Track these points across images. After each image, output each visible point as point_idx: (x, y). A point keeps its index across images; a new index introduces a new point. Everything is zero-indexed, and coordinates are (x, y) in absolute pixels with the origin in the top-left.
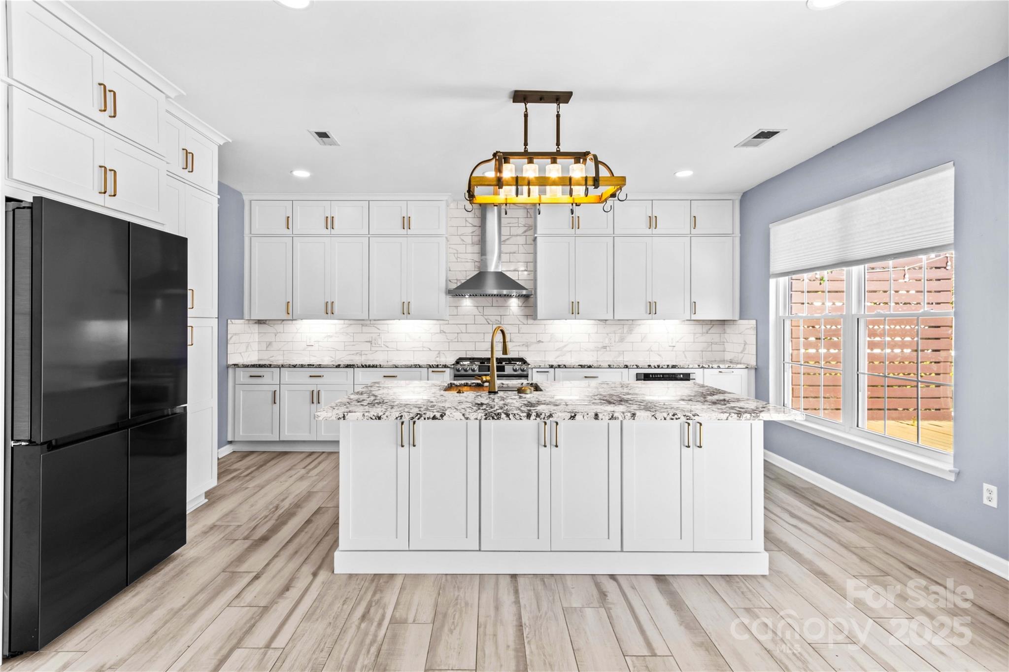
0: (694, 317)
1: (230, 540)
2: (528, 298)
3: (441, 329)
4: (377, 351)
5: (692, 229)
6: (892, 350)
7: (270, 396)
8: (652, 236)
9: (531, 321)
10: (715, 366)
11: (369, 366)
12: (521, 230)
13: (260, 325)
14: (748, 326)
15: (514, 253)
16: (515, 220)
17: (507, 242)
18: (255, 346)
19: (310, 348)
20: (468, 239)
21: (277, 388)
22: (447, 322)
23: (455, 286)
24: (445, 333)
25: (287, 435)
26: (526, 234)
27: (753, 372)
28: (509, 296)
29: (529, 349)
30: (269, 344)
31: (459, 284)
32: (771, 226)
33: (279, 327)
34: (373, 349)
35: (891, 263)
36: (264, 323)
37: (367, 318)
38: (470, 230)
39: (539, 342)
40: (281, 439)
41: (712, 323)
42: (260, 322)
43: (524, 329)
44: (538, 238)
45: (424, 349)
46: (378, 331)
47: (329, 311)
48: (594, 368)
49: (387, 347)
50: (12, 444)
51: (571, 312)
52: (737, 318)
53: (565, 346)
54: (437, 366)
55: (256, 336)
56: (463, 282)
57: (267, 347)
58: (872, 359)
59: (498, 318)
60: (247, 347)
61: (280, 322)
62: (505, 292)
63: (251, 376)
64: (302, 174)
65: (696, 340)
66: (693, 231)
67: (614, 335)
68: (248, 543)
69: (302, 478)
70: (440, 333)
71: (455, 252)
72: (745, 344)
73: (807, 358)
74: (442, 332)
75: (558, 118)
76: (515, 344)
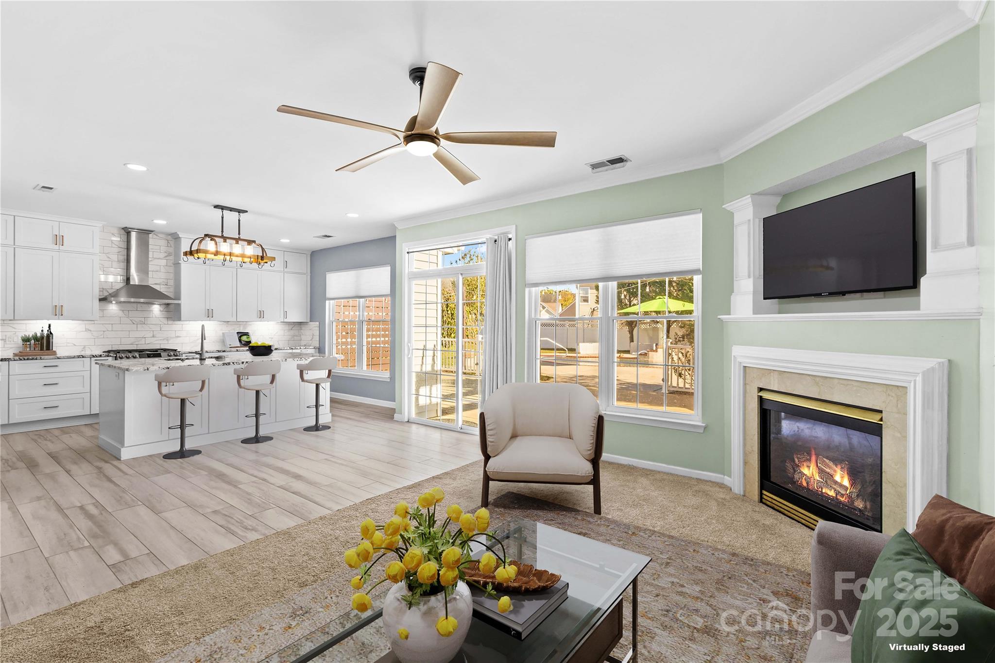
0: (286, 320)
2: (172, 306)
3: (87, 328)
5: (285, 268)
6: (376, 339)
8: (261, 270)
9: (173, 322)
10: (299, 348)
12: (162, 255)
14: (315, 325)
16: (158, 247)
17: (151, 263)
20: (115, 257)
22: (92, 323)
23: (106, 294)
24: (91, 331)
26: (167, 258)
27: (318, 349)
28: (152, 303)
32: (327, 273)
35: (374, 299)
38: (116, 250)
41: (295, 324)
43: (165, 327)
44: (182, 264)
45: (68, 345)
46: (14, 330)
51: (207, 316)
52: (308, 321)
58: (368, 343)
59: (142, 319)
62: (148, 300)
65: (285, 334)
66: (285, 270)
70: (86, 331)
71: (103, 266)
72: (313, 335)
73: (343, 343)
75: (239, 220)
76: (157, 339)
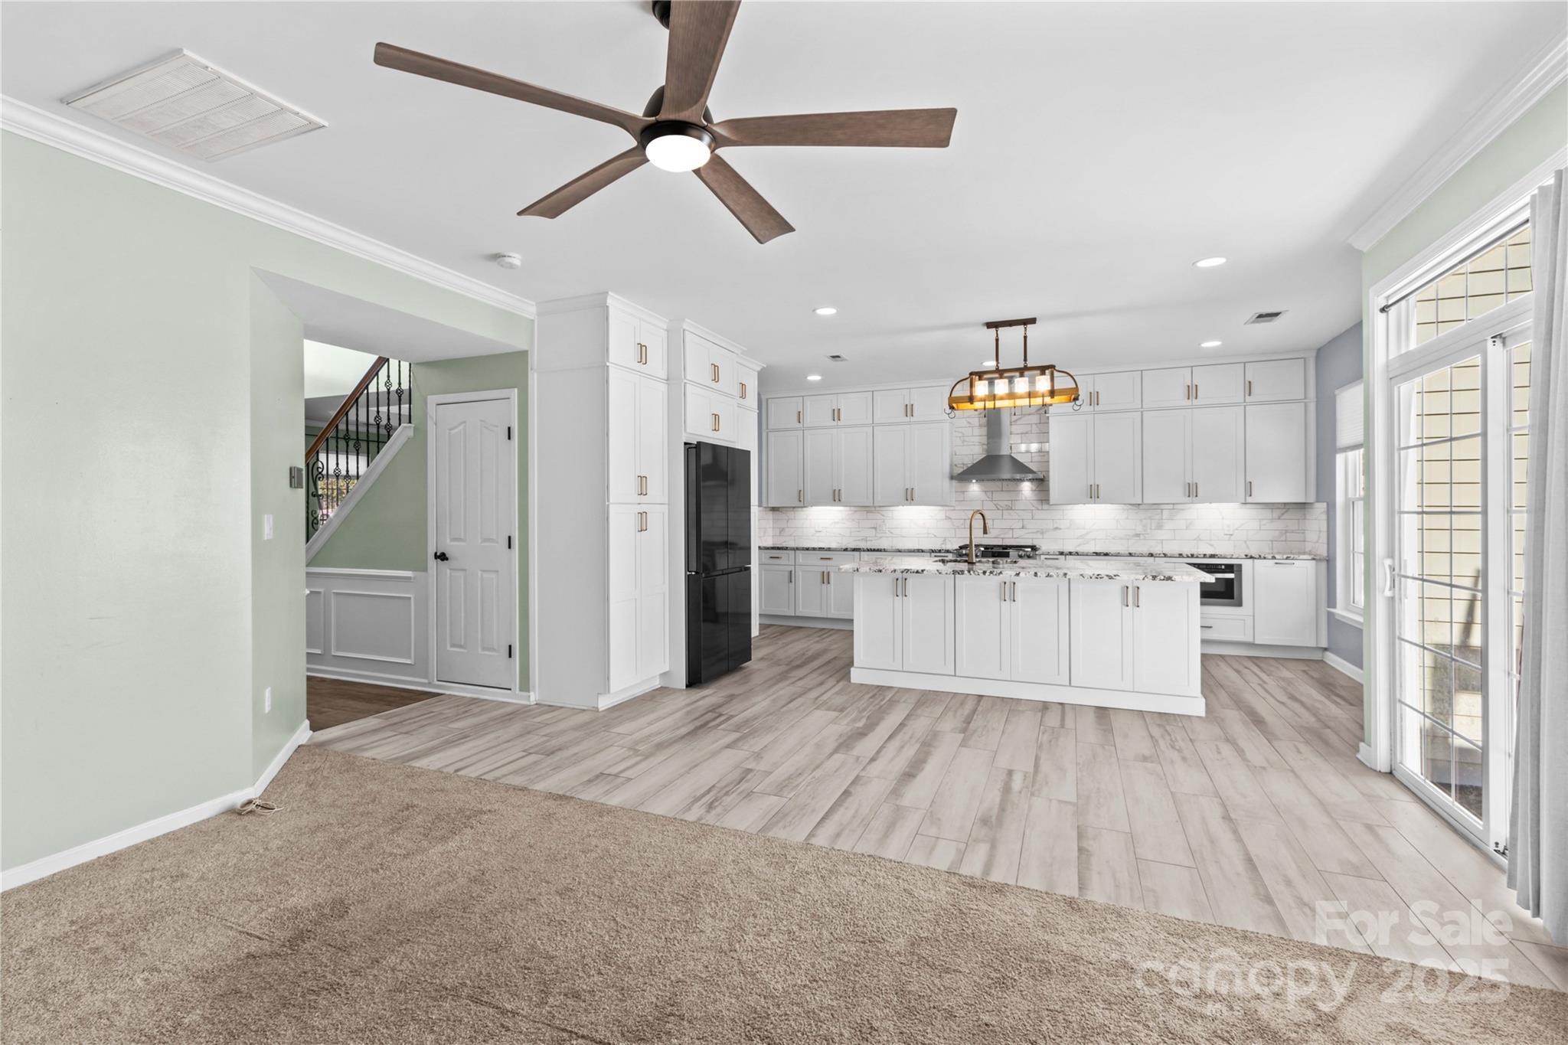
0: (1249, 500)
1: (777, 663)
2: (1041, 482)
3: (947, 515)
4: (881, 537)
5: (1247, 395)
7: (787, 574)
8: (1192, 407)
9: (1046, 507)
11: (874, 550)
12: (1034, 409)
13: (775, 512)
14: (1321, 510)
15: (1027, 433)
17: (1018, 422)
18: (770, 532)
19: (818, 534)
20: (975, 422)
21: (792, 568)
22: (952, 508)
23: (961, 470)
24: (950, 519)
25: (802, 611)
26: (1040, 412)
27: (1324, 565)
28: (1021, 480)
29: (1045, 536)
30: (782, 530)
31: (965, 468)
32: (1337, 392)
33: (791, 514)
34: (878, 535)
36: (778, 510)
37: (872, 505)
39: (1056, 528)
40: (797, 614)
41: (1287, 506)
42: (774, 509)
43: (1038, 514)
44: (1050, 418)
46: (883, 517)
47: (836, 498)
48: (1112, 555)
49: (892, 533)
50: (688, 573)
51: (1089, 496)
52: (1313, 501)
53: (1087, 534)
54: (940, 551)
55: (771, 522)
56: (969, 465)
57: (780, 532)
59: (1009, 503)
60: (765, 532)
61: (791, 509)
62: (1018, 476)
63: (771, 557)
64: (814, 378)
65: (1263, 528)
66: (1248, 398)
67: (1149, 521)
68: (788, 667)
69: (817, 642)
70: (946, 519)
71: (960, 435)
72: (1319, 531)
74: (948, 518)
75: (1025, 337)
76: (1030, 531)
